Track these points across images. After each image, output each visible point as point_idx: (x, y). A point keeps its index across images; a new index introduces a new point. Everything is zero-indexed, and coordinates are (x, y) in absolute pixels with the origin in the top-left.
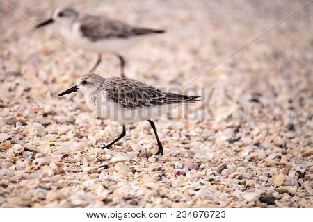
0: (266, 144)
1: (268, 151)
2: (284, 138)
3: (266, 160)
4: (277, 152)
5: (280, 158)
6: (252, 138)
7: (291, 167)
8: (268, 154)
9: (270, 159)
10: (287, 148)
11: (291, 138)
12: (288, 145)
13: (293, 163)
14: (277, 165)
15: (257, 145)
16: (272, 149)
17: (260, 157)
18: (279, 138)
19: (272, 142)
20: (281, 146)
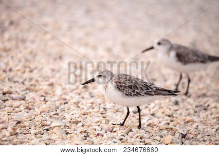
0: (159, 114)
1: (161, 119)
2: (171, 110)
3: (159, 125)
4: (167, 120)
5: (169, 124)
6: (150, 110)
7: (177, 130)
8: (160, 121)
9: (162, 125)
10: (173, 118)
11: (176, 110)
12: (174, 115)
13: (177, 128)
14: (167, 129)
15: (153, 115)
16: (163, 118)
17: (155, 124)
18: (168, 110)
19: (163, 113)
20: (169, 116)
